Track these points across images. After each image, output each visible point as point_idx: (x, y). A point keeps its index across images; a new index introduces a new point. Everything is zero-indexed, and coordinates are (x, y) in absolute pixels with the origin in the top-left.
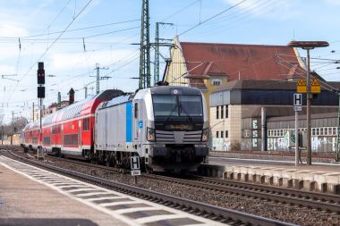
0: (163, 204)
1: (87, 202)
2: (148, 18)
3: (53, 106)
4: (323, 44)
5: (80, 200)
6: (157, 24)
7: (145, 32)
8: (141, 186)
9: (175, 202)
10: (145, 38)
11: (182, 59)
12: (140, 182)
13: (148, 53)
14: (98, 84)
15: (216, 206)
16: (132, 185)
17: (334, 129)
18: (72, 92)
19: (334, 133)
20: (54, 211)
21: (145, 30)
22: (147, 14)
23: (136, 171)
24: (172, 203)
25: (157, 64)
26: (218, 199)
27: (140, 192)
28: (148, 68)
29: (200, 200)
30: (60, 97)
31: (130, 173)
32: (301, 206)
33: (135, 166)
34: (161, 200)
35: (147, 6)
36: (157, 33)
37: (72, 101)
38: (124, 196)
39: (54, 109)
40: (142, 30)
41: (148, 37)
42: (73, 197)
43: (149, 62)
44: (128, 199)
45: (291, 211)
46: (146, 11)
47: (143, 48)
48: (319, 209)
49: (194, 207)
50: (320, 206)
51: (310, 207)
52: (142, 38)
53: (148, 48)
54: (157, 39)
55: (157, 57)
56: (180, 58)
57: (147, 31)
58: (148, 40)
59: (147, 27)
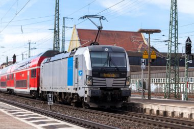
0: (66, 121)
1: (22, 120)
2: (58, 15)
3: (3, 64)
4: (158, 31)
5: (18, 119)
6: (64, 18)
8: (54, 111)
9: (73, 120)
10: (57, 26)
11: (78, 39)
12: (53, 109)
13: (58, 35)
16: (48, 110)
17: (164, 79)
18: (15, 57)
19: (164, 81)
20: (3, 125)
21: (57, 22)
22: (58, 13)
23: (50, 102)
24: (71, 121)
25: (64, 41)
26: (97, 119)
27: (53, 114)
28: (58, 43)
29: (87, 119)
30: (7, 59)
31: (47, 103)
32: (144, 123)
33: (50, 99)
34: (65, 119)
35: (58, 8)
36: (64, 23)
37: (14, 62)
38: (44, 117)
39: (4, 66)
40: (55, 22)
41: (58, 25)
42: (14, 117)
43: (59, 40)
44: (46, 118)
45: (139, 126)
46: (57, 11)
47: (56, 32)
48: (155, 125)
49: (83, 123)
50: (155, 123)
51: (149, 124)
52: (55, 26)
53: (58, 32)
54: (64, 27)
55: (64, 37)
56: (76, 38)
57: (58, 22)
58: (58, 27)
59: (58, 20)
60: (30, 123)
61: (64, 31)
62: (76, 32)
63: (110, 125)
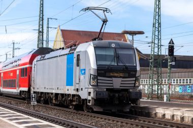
0: (49, 121)
1: (5, 120)
2: (43, 15)
4: (141, 33)
6: (48, 19)
7: (41, 23)
8: (37, 111)
9: (56, 120)
10: (41, 26)
11: (62, 39)
12: (36, 109)
13: (42, 35)
14: (13, 52)
15: (79, 123)
16: (32, 110)
17: (147, 81)
19: (147, 83)
21: (41, 22)
22: (42, 13)
23: (34, 102)
24: (54, 121)
25: (48, 42)
26: (80, 119)
27: (36, 114)
28: (42, 43)
29: (70, 120)
31: (30, 103)
32: (127, 123)
33: (34, 99)
34: (48, 119)
35: (43, 8)
36: (48, 24)
38: (27, 116)
41: (42, 26)
43: (43, 40)
44: (29, 118)
45: (121, 126)
46: (42, 11)
47: (40, 32)
48: (137, 126)
49: (66, 123)
50: (138, 124)
51: (132, 124)
52: (39, 26)
53: (43, 32)
54: (48, 27)
55: (48, 38)
56: (60, 38)
57: (43, 23)
58: (42, 28)
59: (42, 20)
60: (12, 123)
61: (48, 31)
62: (60, 33)
63: (93, 125)
